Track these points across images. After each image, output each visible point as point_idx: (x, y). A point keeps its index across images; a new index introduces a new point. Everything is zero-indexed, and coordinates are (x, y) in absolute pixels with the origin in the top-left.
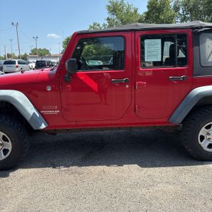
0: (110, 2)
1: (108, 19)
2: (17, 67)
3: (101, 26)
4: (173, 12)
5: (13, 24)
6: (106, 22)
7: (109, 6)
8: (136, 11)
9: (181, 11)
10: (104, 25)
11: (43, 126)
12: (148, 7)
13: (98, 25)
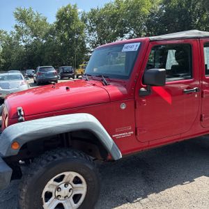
0: (17, 9)
1: (16, 27)
3: (8, 33)
6: (14, 30)
7: (16, 13)
10: (12, 33)
12: (58, 17)
13: (5, 33)
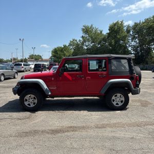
1: (83, 37)
2: (23, 67)
3: (78, 41)
4: (126, 34)
5: (20, 39)
6: (81, 39)
8: (101, 32)
9: (131, 33)
11: (50, 93)
